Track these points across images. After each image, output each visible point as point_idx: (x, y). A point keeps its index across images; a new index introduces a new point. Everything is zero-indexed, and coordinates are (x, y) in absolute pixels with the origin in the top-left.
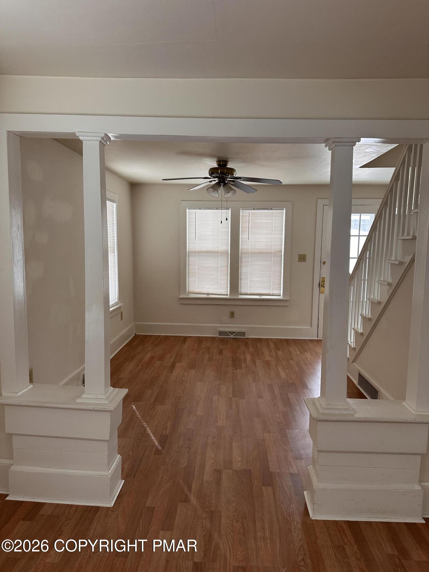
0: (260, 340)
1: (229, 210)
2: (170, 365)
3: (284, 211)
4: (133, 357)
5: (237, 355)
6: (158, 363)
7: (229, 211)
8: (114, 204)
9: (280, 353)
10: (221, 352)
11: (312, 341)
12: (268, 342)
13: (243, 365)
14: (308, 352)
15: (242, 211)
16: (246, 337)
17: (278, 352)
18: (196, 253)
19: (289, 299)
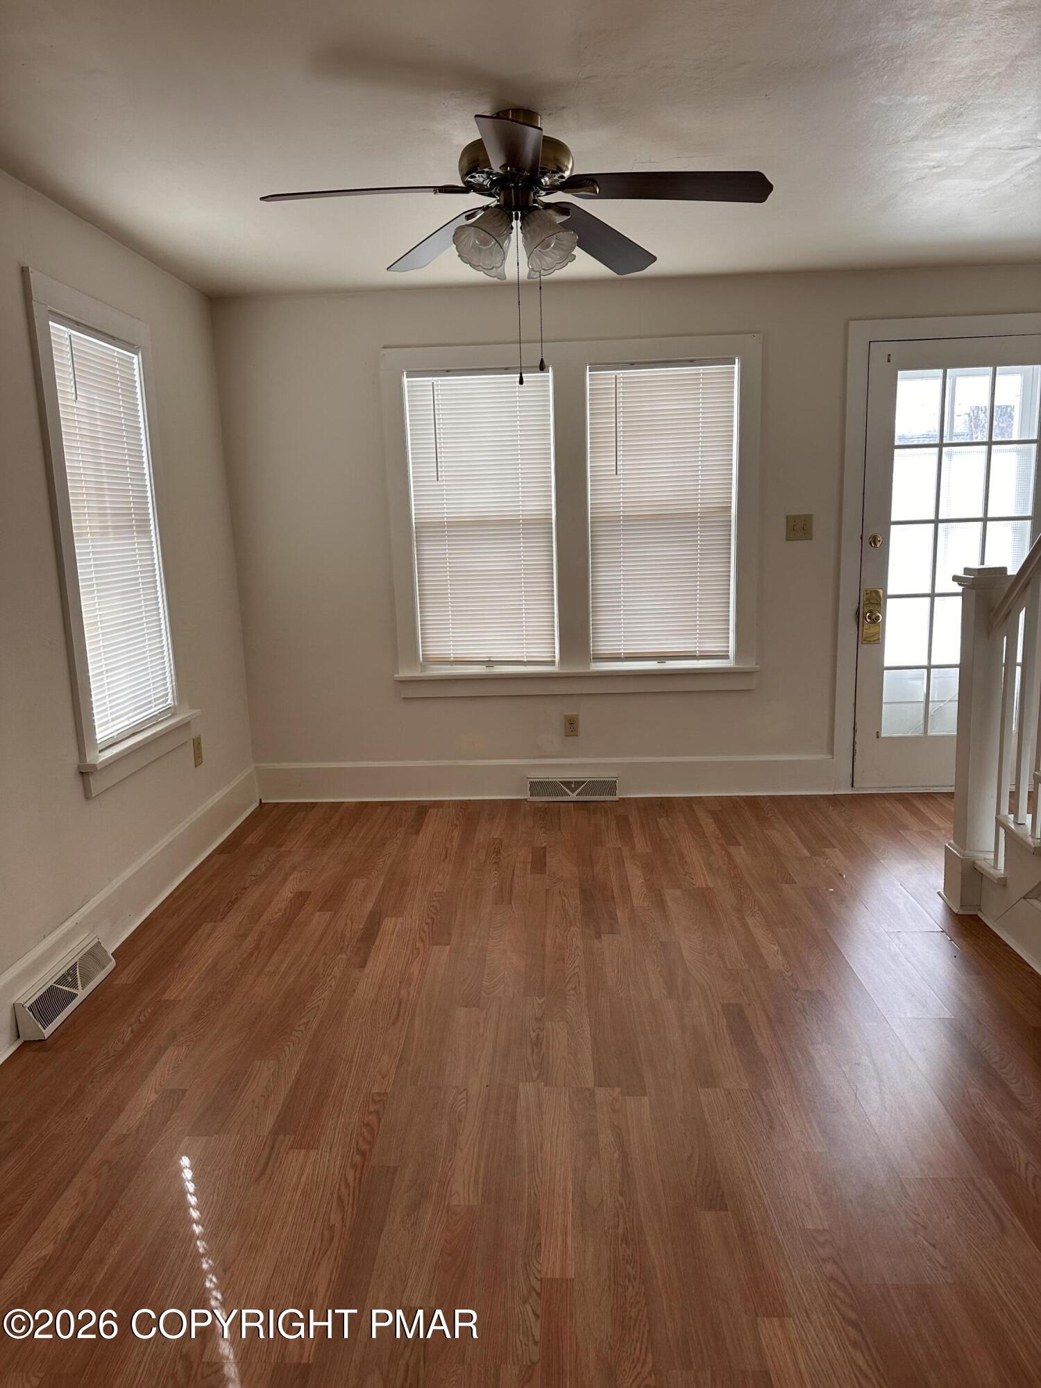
0: (665, 806)
1: (548, 372)
2: (361, 927)
3: (736, 367)
4: (234, 897)
5: (597, 869)
6: (319, 920)
7: (548, 376)
8: (136, 357)
9: (740, 854)
10: (539, 863)
11: (834, 800)
12: (693, 811)
13: (619, 914)
14: (834, 847)
15: (590, 375)
16: (620, 795)
17: (732, 849)
18: (444, 527)
19: (758, 666)
